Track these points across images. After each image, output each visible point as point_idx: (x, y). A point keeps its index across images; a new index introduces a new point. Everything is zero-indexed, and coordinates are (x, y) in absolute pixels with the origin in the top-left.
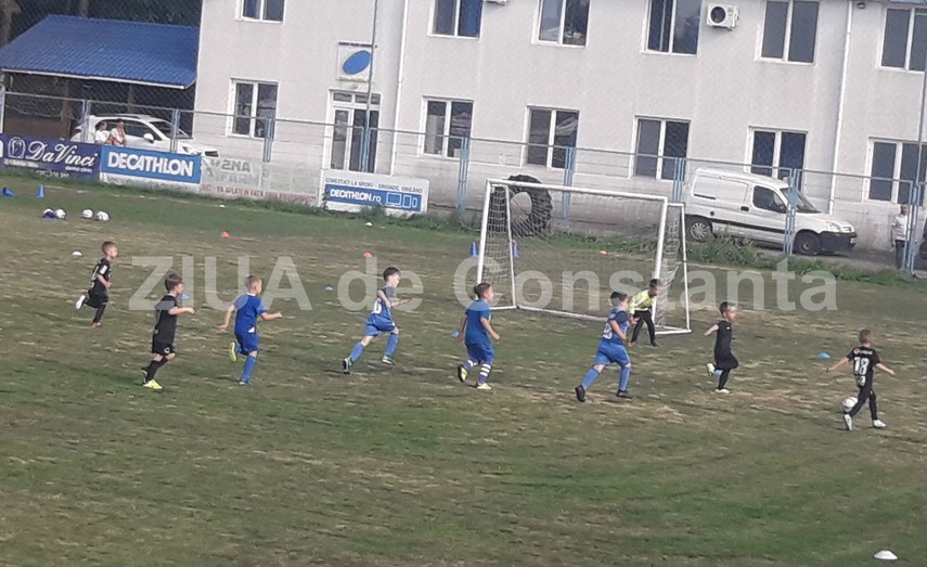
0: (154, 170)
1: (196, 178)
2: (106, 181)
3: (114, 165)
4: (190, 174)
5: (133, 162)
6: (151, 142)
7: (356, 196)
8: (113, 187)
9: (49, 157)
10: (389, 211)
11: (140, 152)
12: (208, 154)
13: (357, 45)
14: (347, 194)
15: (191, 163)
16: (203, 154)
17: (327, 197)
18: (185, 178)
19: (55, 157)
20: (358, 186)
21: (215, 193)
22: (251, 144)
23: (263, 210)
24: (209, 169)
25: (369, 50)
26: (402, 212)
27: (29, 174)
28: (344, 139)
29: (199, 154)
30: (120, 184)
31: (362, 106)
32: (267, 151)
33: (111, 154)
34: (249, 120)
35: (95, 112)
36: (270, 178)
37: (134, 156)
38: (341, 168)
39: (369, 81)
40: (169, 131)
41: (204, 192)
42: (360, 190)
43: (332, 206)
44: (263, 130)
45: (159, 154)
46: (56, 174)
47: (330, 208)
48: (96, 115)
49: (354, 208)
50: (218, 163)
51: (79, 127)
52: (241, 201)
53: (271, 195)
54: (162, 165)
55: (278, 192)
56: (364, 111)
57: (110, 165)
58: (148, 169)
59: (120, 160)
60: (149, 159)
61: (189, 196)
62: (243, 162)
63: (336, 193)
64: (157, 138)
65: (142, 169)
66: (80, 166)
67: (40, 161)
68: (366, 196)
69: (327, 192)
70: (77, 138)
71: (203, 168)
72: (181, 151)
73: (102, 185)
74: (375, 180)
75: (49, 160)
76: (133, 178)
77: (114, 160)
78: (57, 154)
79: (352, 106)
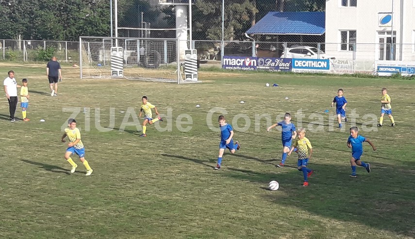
0: (312, 66)
1: (328, 68)
2: (294, 71)
3: (297, 66)
4: (326, 67)
5: (304, 64)
6: (310, 56)
7: (390, 70)
8: (297, 74)
9: (273, 64)
10: (402, 75)
11: (306, 60)
12: (332, 58)
13: (386, 13)
14: (386, 69)
15: (326, 62)
16: (330, 59)
17: (378, 71)
18: (324, 68)
19: (275, 64)
20: (390, 66)
21: (335, 72)
22: (348, 54)
23: (354, 78)
24: (333, 64)
25: (391, 14)
26: (408, 74)
27: (266, 71)
28: (383, 49)
29: (328, 59)
30: (300, 72)
31: (389, 36)
32: (354, 56)
33: (296, 61)
34: (346, 45)
35: (289, 46)
36: (356, 65)
37: (305, 62)
38: (383, 59)
39: (392, 26)
40: (317, 51)
41: (331, 73)
42: (391, 67)
43: (380, 74)
44: (352, 48)
45: (313, 60)
46: (276, 70)
47: (380, 75)
48: (289, 48)
49: (389, 74)
50: (336, 62)
51: (283, 53)
52: (345, 75)
53: (357, 72)
54: (315, 64)
55: (359, 70)
56: (391, 38)
57: (296, 65)
58: (310, 66)
59: (299, 63)
60: (310, 62)
61: (325, 74)
62: (345, 60)
63: (382, 69)
64: (312, 54)
65: (307, 66)
66: (285, 67)
67: (270, 66)
68: (394, 70)
69: (378, 69)
70: (283, 56)
71: (330, 64)
72: (321, 58)
73: (293, 73)
74: (396, 63)
75: (273, 65)
76: (305, 70)
77: (297, 64)
78: (276, 63)
79: (385, 36)
